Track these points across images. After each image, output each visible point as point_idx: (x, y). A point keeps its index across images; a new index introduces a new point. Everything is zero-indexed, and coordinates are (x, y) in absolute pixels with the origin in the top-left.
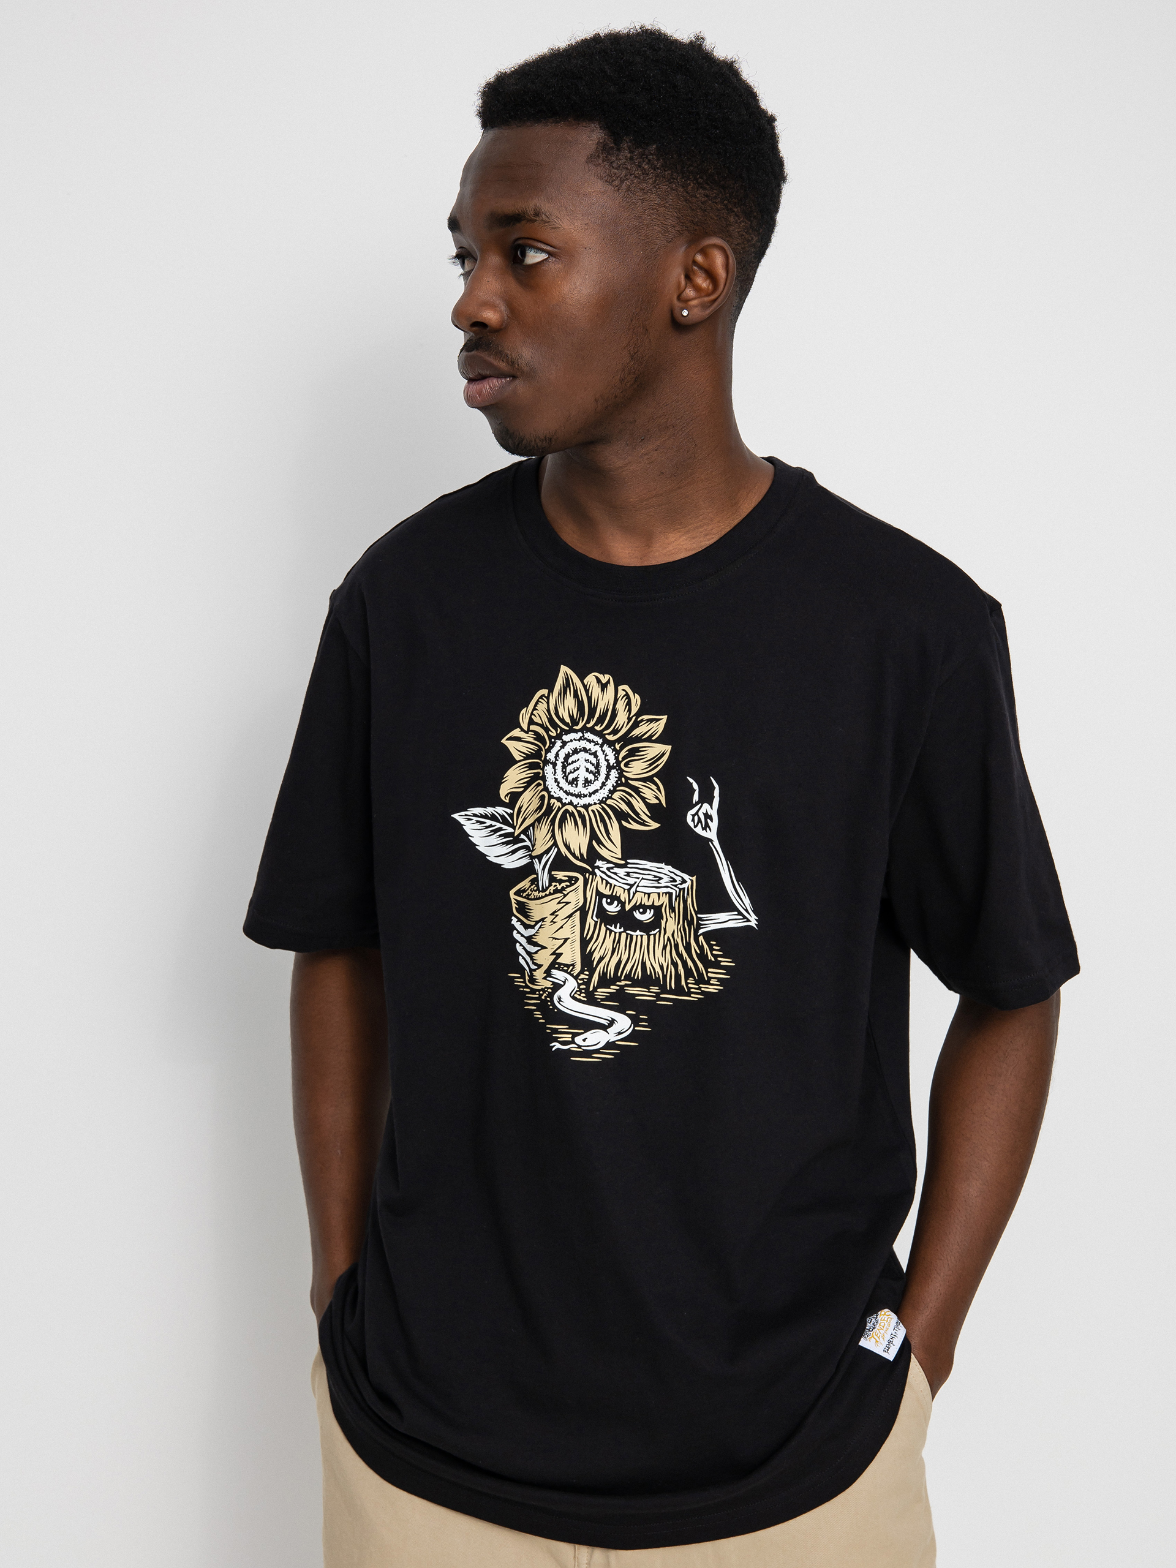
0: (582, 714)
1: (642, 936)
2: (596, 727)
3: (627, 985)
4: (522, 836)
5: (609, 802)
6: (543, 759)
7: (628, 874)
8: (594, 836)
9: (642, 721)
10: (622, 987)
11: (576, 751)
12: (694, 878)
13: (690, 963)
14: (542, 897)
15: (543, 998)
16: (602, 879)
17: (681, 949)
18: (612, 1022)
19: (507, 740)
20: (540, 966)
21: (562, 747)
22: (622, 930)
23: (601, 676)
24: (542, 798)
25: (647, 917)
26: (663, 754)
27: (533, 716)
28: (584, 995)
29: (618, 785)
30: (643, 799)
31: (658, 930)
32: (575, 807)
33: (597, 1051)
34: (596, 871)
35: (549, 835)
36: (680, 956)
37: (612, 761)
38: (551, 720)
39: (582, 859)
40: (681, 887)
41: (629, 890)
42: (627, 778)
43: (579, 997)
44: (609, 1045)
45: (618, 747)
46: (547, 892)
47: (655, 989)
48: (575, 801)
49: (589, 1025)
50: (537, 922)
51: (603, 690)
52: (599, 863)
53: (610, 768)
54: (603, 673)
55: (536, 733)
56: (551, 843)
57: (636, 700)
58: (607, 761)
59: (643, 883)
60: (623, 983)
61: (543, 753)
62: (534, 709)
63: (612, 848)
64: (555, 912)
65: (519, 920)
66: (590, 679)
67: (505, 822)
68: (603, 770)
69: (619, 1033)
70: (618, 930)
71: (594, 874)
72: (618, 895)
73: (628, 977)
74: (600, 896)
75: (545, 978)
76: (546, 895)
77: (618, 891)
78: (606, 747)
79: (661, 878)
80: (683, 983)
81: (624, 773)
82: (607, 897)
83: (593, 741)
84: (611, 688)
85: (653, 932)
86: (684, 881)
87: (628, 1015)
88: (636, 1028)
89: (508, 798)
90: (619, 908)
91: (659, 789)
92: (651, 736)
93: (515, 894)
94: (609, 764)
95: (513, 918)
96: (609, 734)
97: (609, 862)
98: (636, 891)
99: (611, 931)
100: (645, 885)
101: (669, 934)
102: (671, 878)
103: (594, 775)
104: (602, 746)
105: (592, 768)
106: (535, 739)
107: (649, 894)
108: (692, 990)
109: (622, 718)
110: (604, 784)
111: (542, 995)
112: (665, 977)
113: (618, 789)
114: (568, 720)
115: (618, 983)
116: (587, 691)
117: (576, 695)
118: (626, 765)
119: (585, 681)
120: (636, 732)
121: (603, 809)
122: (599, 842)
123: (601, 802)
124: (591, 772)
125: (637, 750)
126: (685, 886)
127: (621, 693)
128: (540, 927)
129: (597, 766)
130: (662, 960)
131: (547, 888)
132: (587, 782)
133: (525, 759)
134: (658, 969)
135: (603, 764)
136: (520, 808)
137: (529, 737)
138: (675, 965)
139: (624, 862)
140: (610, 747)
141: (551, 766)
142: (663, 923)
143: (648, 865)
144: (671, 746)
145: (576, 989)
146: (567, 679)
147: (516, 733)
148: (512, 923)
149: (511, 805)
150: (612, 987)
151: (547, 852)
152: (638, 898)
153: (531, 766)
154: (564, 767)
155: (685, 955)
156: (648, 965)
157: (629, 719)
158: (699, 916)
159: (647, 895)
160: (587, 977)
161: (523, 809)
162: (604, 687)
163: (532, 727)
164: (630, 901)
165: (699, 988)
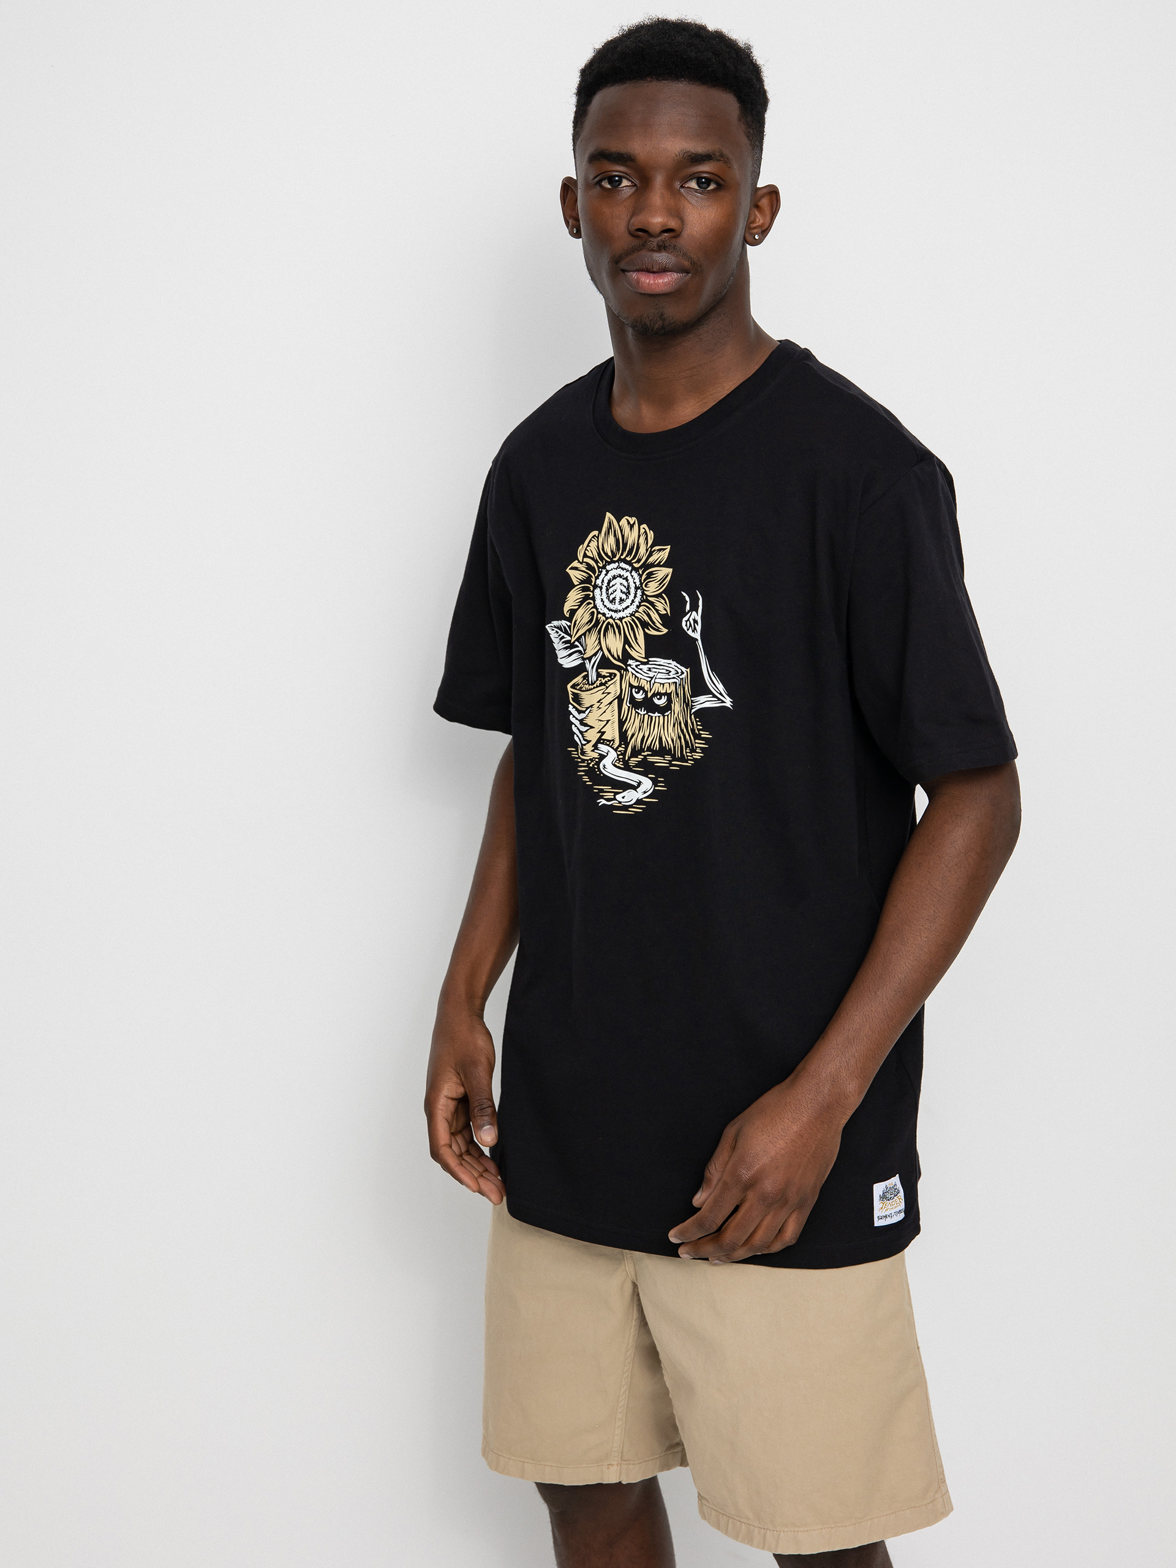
0: (618, 549)
1: (659, 717)
2: (627, 558)
3: (648, 755)
4: (577, 643)
5: (637, 615)
6: (593, 584)
7: (650, 670)
8: (626, 641)
9: (654, 551)
10: (645, 756)
11: (614, 578)
12: (688, 670)
13: (687, 737)
14: (592, 689)
15: (591, 765)
16: (633, 674)
17: (683, 725)
18: (640, 783)
19: (570, 569)
20: (588, 742)
21: (606, 574)
22: (645, 712)
23: (629, 519)
24: (592, 613)
25: (661, 702)
26: (667, 576)
27: (586, 551)
28: (622, 763)
29: (642, 601)
30: (657, 611)
31: (670, 712)
32: (614, 620)
33: (631, 806)
34: (629, 668)
35: (597, 642)
36: (682, 731)
37: (638, 584)
38: (599, 554)
39: (619, 660)
40: (681, 677)
41: (650, 681)
42: (647, 596)
43: (618, 765)
44: (639, 802)
45: (641, 572)
46: (595, 685)
47: (668, 758)
48: (614, 615)
49: (625, 786)
50: (587, 708)
51: (631, 530)
52: (630, 662)
53: (637, 588)
54: (631, 516)
55: (588, 564)
56: (598, 648)
57: (651, 534)
58: (635, 583)
59: (660, 676)
60: (646, 753)
61: (593, 580)
62: (588, 546)
63: (639, 650)
64: (601, 700)
65: (574, 707)
66: (624, 522)
67: (567, 631)
68: (632, 591)
69: (645, 792)
70: (642, 713)
71: (627, 670)
72: (643, 686)
73: (649, 749)
74: (631, 686)
75: (593, 751)
76: (594, 688)
77: (643, 683)
78: (634, 573)
79: (670, 672)
80: (684, 753)
81: (645, 592)
82: (636, 687)
83: (625, 569)
84: (636, 527)
85: (667, 714)
86: (682, 673)
87: (650, 778)
88: (656, 788)
89: (569, 614)
90: (643, 696)
91: (666, 603)
92: (660, 562)
93: (570, 687)
94: (636, 585)
95: (570, 707)
96: (635, 563)
97: (637, 661)
98: (655, 682)
99: (639, 713)
100: (661, 678)
101: (676, 715)
102: (676, 671)
103: (626, 594)
104: (631, 573)
105: (624, 590)
106: (587, 569)
107: (663, 684)
108: (689, 758)
109: (642, 550)
110: (633, 601)
111: (590, 763)
112: (674, 747)
113: (642, 604)
114: (610, 554)
115: (643, 754)
116: (621, 531)
117: (615, 535)
118: (646, 586)
119: (620, 524)
120: (651, 560)
121: (633, 620)
122: (630, 646)
123: (632, 615)
124: (624, 593)
125: (651, 573)
126: (683, 676)
127: (642, 531)
128: (590, 712)
129: (628, 588)
130: (673, 735)
131: (595, 682)
132: (622, 600)
133: (580, 584)
134: (670, 742)
135: (632, 586)
136: (575, 622)
137: (582, 567)
138: (680, 738)
139: (646, 660)
140: (636, 572)
141: (599, 589)
142: (673, 705)
143: (662, 661)
144: (672, 569)
145: (616, 759)
146: (610, 524)
147: (575, 564)
148: (569, 709)
149: (570, 619)
150: (639, 757)
151: (595, 654)
152: (657, 688)
153: (584, 589)
154: (607, 590)
155: (685, 730)
156: (664, 739)
157: (647, 550)
158: (692, 699)
159: (662, 685)
160: (624, 749)
161: (577, 623)
162: (632, 526)
163: (586, 560)
164: (651, 690)
165: (691, 756)
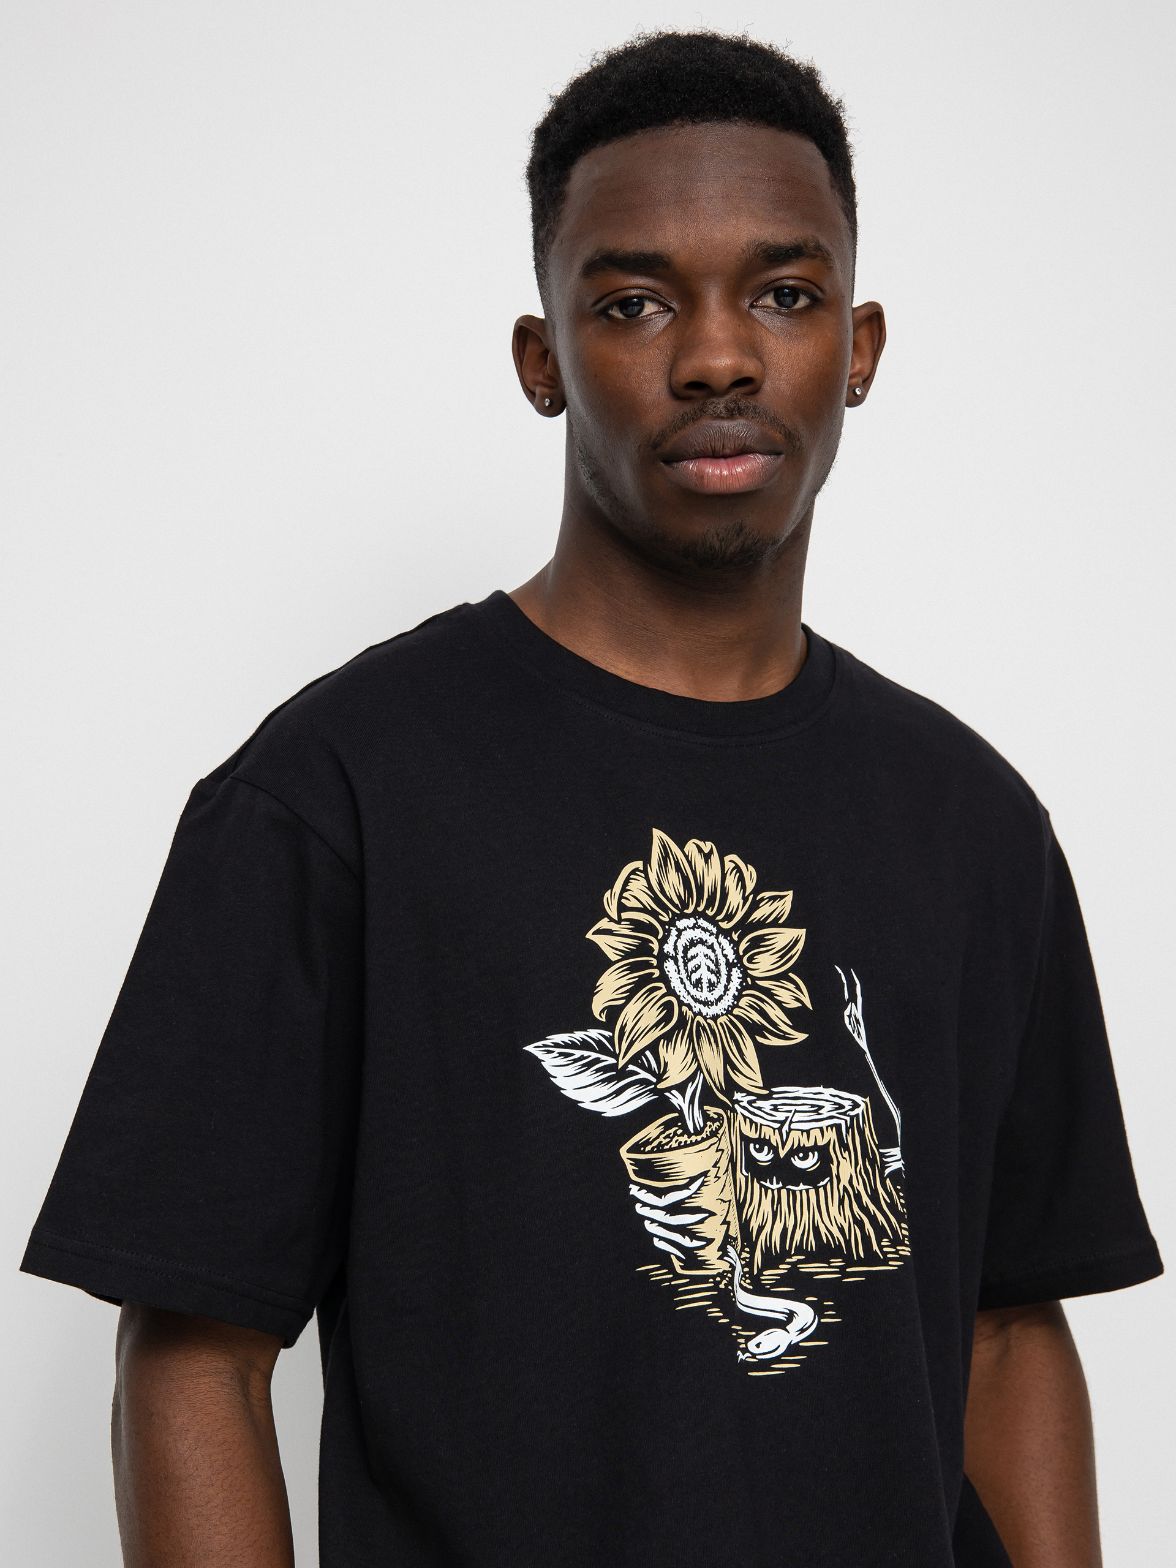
0: (691, 895)
1: (807, 1191)
2: (707, 912)
3: (800, 1262)
4: (631, 1067)
5: (736, 1011)
6: (655, 953)
7: (775, 1108)
8: (727, 1060)
9: (762, 899)
10: (793, 1264)
11: (693, 943)
12: (867, 1100)
13: (880, 1218)
16: (745, 1118)
17: (865, 1199)
18: (791, 1315)
19: (593, 934)
21: (679, 936)
22: (781, 1185)
23: (701, 844)
24: (668, 1006)
25: (810, 1163)
26: (797, 941)
27: (623, 901)
28: (748, 1281)
29: (744, 988)
30: (780, 1004)
31: (828, 1178)
32: (705, 1018)
33: (778, 1360)
34: (736, 1106)
36: (865, 1210)
37: (731, 957)
38: (656, 900)
39: (721, 1091)
40: (852, 1113)
41: (780, 1129)
42: (754, 978)
43: (745, 1285)
44: (793, 1349)
45: (735, 937)
47: (837, 1262)
48: (705, 1010)
49: (762, 1324)
51: (706, 862)
52: (738, 1096)
53: (730, 966)
54: (704, 840)
55: (632, 921)
56: (694, 1067)
57: (750, 874)
58: (725, 956)
59: (798, 1117)
60: (794, 1259)
61: (655, 946)
62: (624, 889)
63: (751, 1075)
65: (644, 1186)
66: (691, 847)
67: (603, 1049)
68: (723, 969)
69: (802, 1331)
70: (775, 1186)
71: (734, 1111)
72: (767, 1138)
73: (799, 1250)
74: (745, 1139)
76: (703, 1140)
77: (767, 1132)
78: (721, 939)
79: (821, 1107)
80: (875, 1247)
81: (749, 971)
82: (755, 1141)
83: (709, 931)
84: (715, 858)
85: (822, 1183)
86: (856, 1105)
87: (809, 1303)
88: (822, 1320)
89: (604, 1016)
90: (771, 1156)
91: (798, 987)
92: (777, 919)
93: (629, 1151)
94: (727, 960)
95: (631, 1186)
96: (722, 920)
97: (749, 1093)
98: (790, 1130)
99: (767, 1189)
100: (802, 1120)
101: (845, 1181)
102: (835, 1104)
103: (716, 975)
104: (717, 938)
105: (713, 967)
106: (633, 930)
107: (808, 1132)
108: (889, 1256)
109: (735, 898)
110: (726, 989)
112: (848, 1242)
113: (744, 993)
114: (677, 901)
115: (788, 1260)
116: (690, 863)
117: (678, 869)
118: (750, 960)
119: (686, 850)
120: (757, 915)
121: (731, 1021)
122: (734, 1068)
123: (729, 1012)
124: (712, 972)
125: (762, 938)
126: (858, 1111)
127: (729, 866)
129: (717, 964)
130: (840, 1220)
131: (702, 1129)
132: (712, 986)
133: (623, 958)
134: (837, 1233)
135: (722, 961)
136: (623, 1028)
137: (623, 929)
138: (860, 1223)
139: (767, 1092)
140: (725, 938)
141: (672, 962)
142: (834, 1168)
143: (800, 1091)
144: (805, 930)
145: (742, 1273)
146: (664, 847)
147: (604, 924)
148: (630, 1195)
149: (609, 1025)
150: (781, 1266)
151: (692, 1078)
152: (794, 1139)
153: (633, 968)
154: (686, 965)
155: (872, 1207)
156: (823, 1230)
157: (745, 899)
158: (881, 1151)
159: (805, 1134)
160: (748, 1256)
161: (628, 1029)
162: (707, 857)
163: (624, 915)
164: (784, 1144)
165: (897, 1252)
